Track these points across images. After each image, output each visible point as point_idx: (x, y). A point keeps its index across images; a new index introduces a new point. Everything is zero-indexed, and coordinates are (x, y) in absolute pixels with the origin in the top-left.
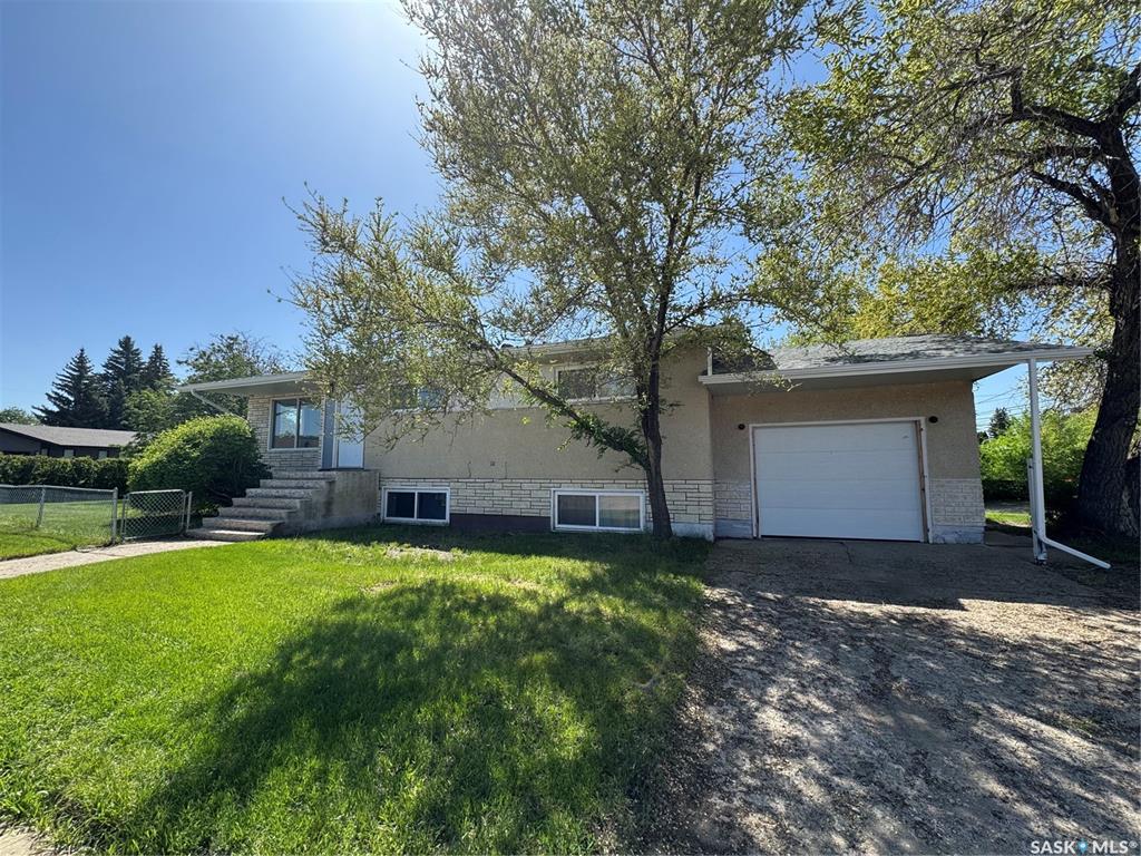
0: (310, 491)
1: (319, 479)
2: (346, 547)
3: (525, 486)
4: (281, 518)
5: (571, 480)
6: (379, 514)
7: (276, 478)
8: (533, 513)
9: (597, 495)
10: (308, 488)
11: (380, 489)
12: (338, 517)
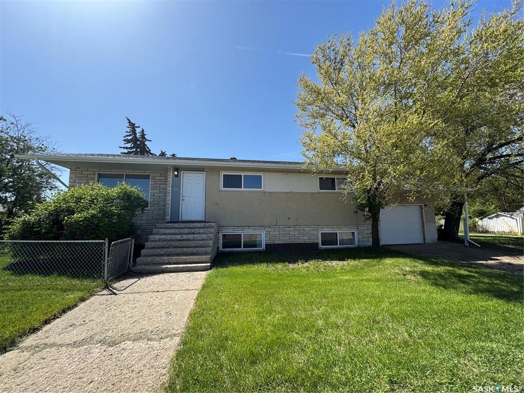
3: (306, 229)
5: (328, 226)
6: (218, 247)
8: (311, 241)
9: (338, 232)
11: (218, 233)
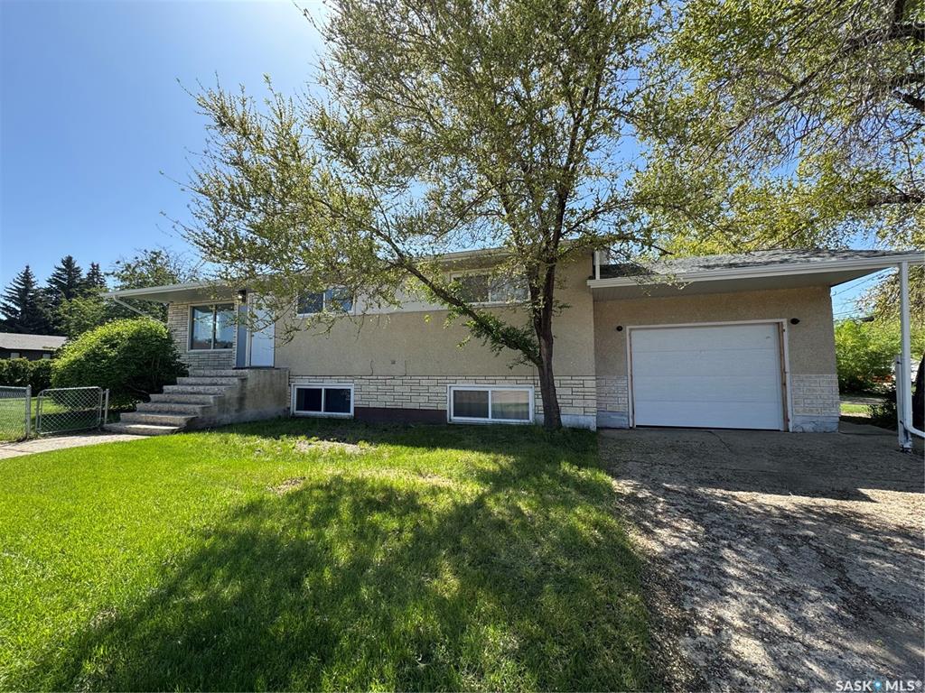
0: (224, 388)
1: (233, 376)
2: (257, 441)
3: (423, 382)
4: (195, 413)
5: (465, 376)
6: (289, 408)
7: (192, 376)
8: (432, 406)
9: (490, 390)
10: (222, 385)
11: (290, 385)
12: (250, 411)
